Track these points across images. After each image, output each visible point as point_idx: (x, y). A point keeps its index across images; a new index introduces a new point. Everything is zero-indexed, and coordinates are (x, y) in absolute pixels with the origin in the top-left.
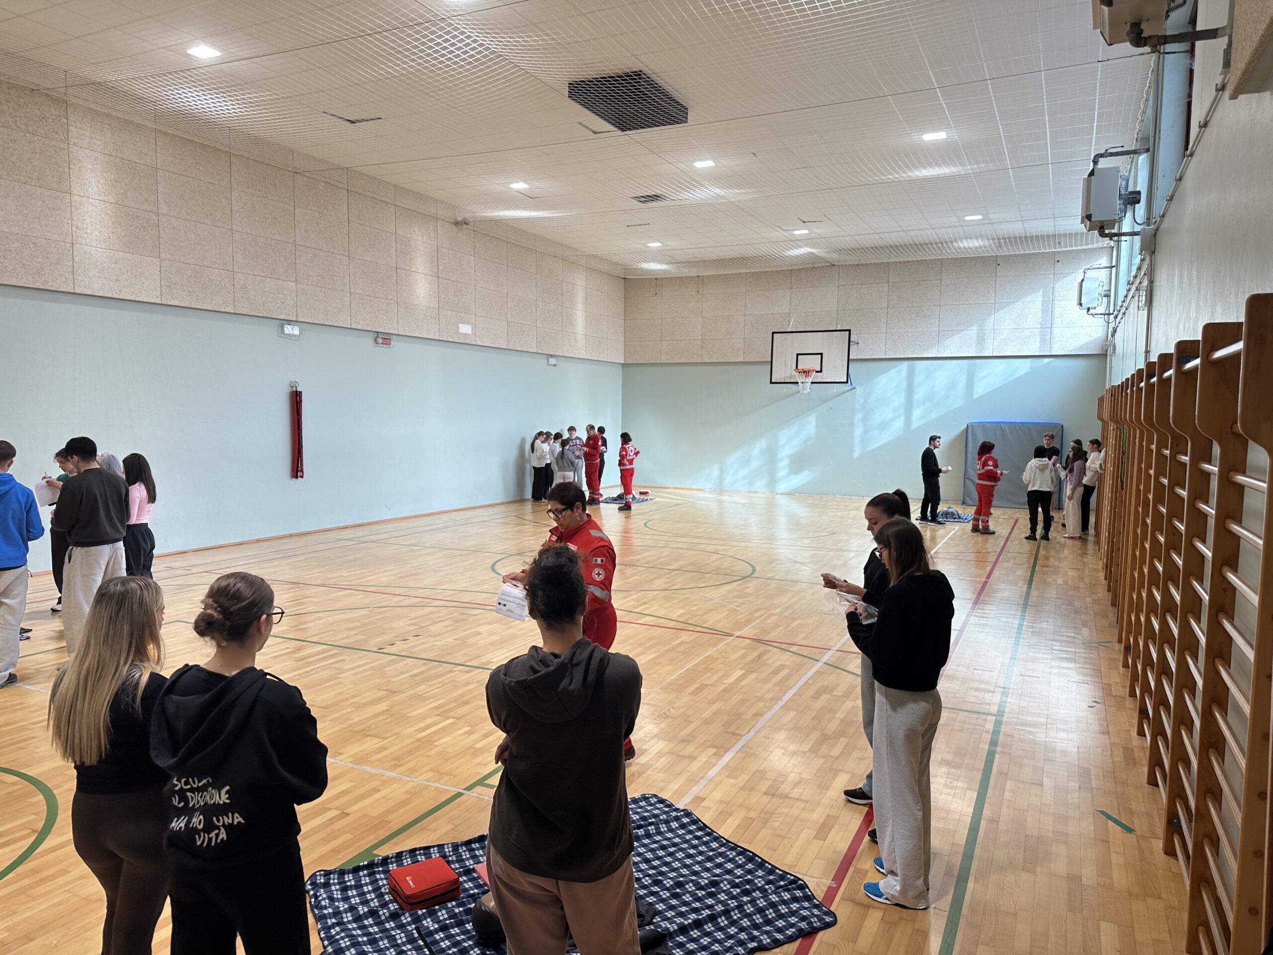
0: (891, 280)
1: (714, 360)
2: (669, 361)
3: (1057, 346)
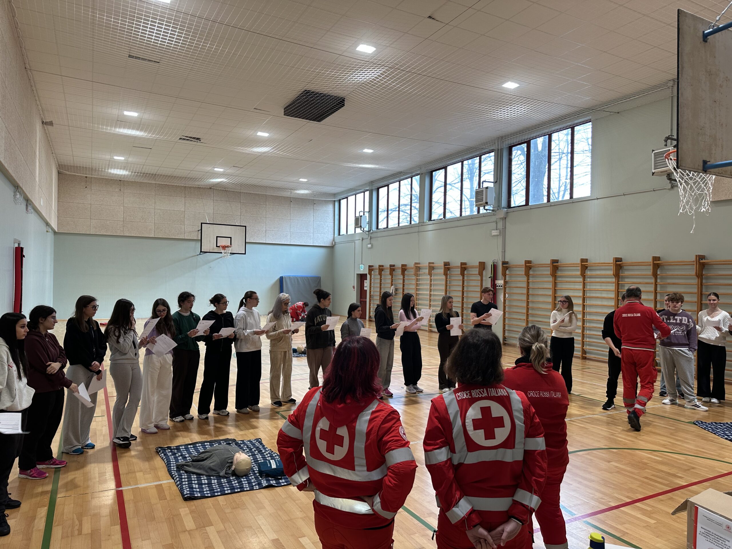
0: (241, 201)
1: (133, 235)
2: (97, 233)
3: (315, 241)
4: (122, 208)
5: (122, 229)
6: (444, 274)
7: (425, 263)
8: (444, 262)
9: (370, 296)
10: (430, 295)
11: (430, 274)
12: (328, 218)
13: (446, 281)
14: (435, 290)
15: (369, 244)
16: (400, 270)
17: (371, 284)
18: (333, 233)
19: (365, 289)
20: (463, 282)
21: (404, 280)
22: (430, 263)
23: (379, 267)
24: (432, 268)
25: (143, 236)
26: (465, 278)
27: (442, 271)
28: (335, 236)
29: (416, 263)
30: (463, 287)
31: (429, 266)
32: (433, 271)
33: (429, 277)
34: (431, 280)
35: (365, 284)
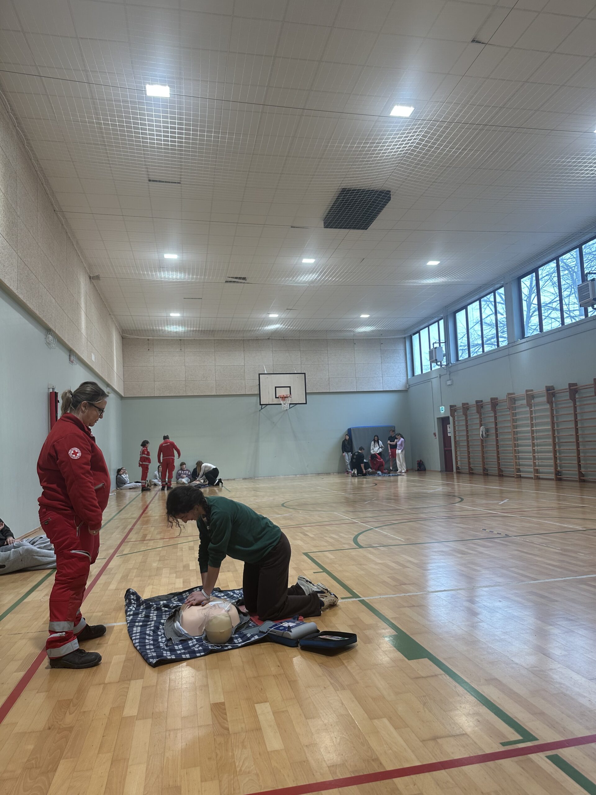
1: (195, 394)
2: (161, 395)
3: (386, 386)
4: (183, 367)
5: (185, 389)
6: (548, 402)
7: (520, 391)
8: (546, 387)
9: (455, 442)
10: (533, 432)
11: (530, 405)
12: (398, 358)
13: (552, 410)
14: (537, 424)
15: (448, 380)
16: (490, 406)
17: (454, 427)
18: (405, 375)
19: (449, 435)
20: (575, 408)
21: (496, 418)
22: (527, 391)
23: (463, 406)
24: (530, 396)
25: (205, 394)
26: (578, 404)
27: (544, 399)
28: (409, 378)
29: (509, 394)
30: (576, 415)
31: (527, 394)
32: (533, 401)
33: (528, 409)
34: (531, 412)
35: (448, 429)
